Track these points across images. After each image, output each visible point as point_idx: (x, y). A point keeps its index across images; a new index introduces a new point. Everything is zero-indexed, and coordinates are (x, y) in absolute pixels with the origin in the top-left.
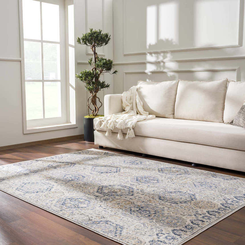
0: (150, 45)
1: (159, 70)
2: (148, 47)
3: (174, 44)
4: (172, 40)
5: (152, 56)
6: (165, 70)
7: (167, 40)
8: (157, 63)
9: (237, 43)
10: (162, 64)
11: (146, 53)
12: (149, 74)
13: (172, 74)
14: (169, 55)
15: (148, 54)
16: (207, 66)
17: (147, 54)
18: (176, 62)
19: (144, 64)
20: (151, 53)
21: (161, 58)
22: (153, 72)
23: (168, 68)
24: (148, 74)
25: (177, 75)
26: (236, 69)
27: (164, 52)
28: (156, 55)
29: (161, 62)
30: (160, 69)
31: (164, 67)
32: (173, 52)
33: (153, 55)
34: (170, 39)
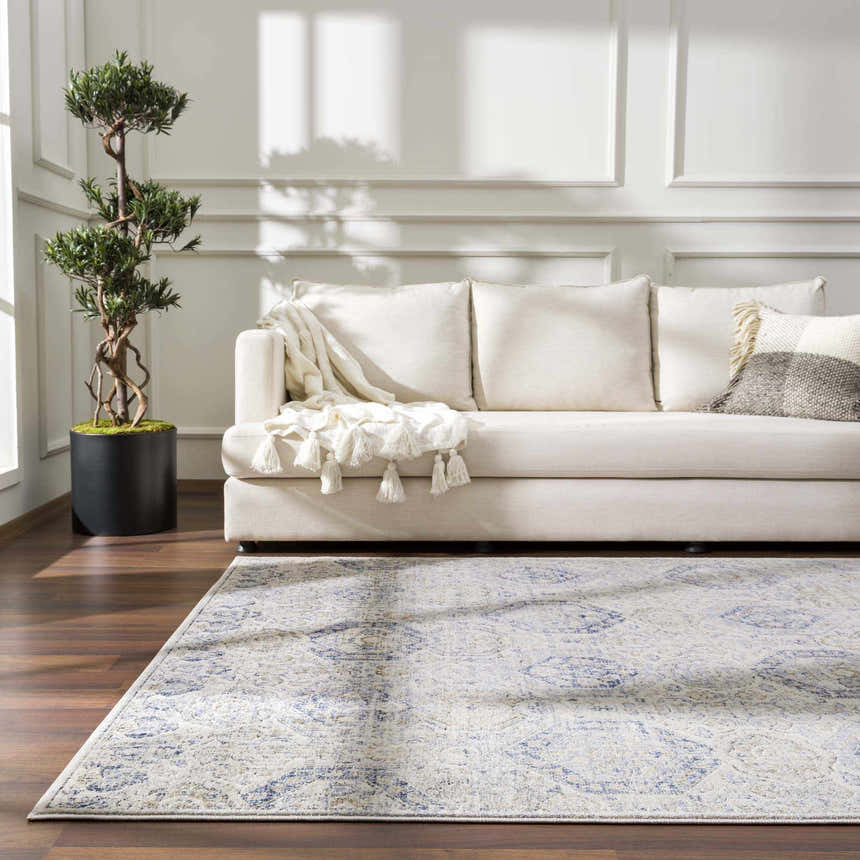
0: (276, 156)
1: (317, 246)
2: (265, 162)
3: (384, 158)
4: (372, 144)
5: (286, 195)
6: (346, 249)
7: (353, 145)
8: (309, 223)
9: (609, 174)
10: (331, 226)
11: (258, 181)
12: (273, 259)
13: (374, 262)
14: (359, 196)
15: (268, 188)
16: (511, 241)
17: (262, 186)
18: (389, 223)
19: (252, 221)
20: (280, 185)
21: (325, 205)
22: (290, 255)
23: (357, 242)
24: (267, 261)
25: (394, 266)
26: (608, 253)
27: (340, 185)
28: (305, 193)
29: (327, 219)
30: (324, 241)
31: (340, 236)
32: (375, 186)
33: (292, 191)
34: (363, 141)
